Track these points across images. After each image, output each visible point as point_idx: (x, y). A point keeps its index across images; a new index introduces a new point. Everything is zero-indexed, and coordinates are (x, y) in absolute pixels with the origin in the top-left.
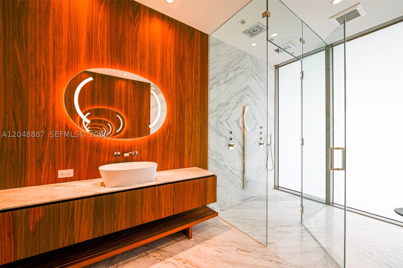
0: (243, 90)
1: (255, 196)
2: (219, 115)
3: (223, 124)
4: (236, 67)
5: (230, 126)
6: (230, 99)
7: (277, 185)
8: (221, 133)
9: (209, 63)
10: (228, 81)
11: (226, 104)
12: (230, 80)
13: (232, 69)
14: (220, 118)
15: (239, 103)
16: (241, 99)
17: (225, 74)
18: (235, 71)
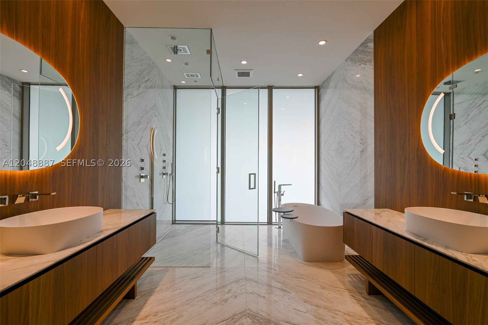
0: (152, 108)
1: (161, 236)
2: (132, 137)
3: (135, 149)
4: (146, 79)
5: (141, 152)
6: (142, 118)
7: (174, 219)
8: (134, 161)
9: (124, 66)
10: (140, 94)
11: (138, 123)
12: (142, 93)
13: (144, 80)
14: (133, 141)
15: (149, 124)
16: (150, 119)
17: (138, 84)
18: (146, 83)
